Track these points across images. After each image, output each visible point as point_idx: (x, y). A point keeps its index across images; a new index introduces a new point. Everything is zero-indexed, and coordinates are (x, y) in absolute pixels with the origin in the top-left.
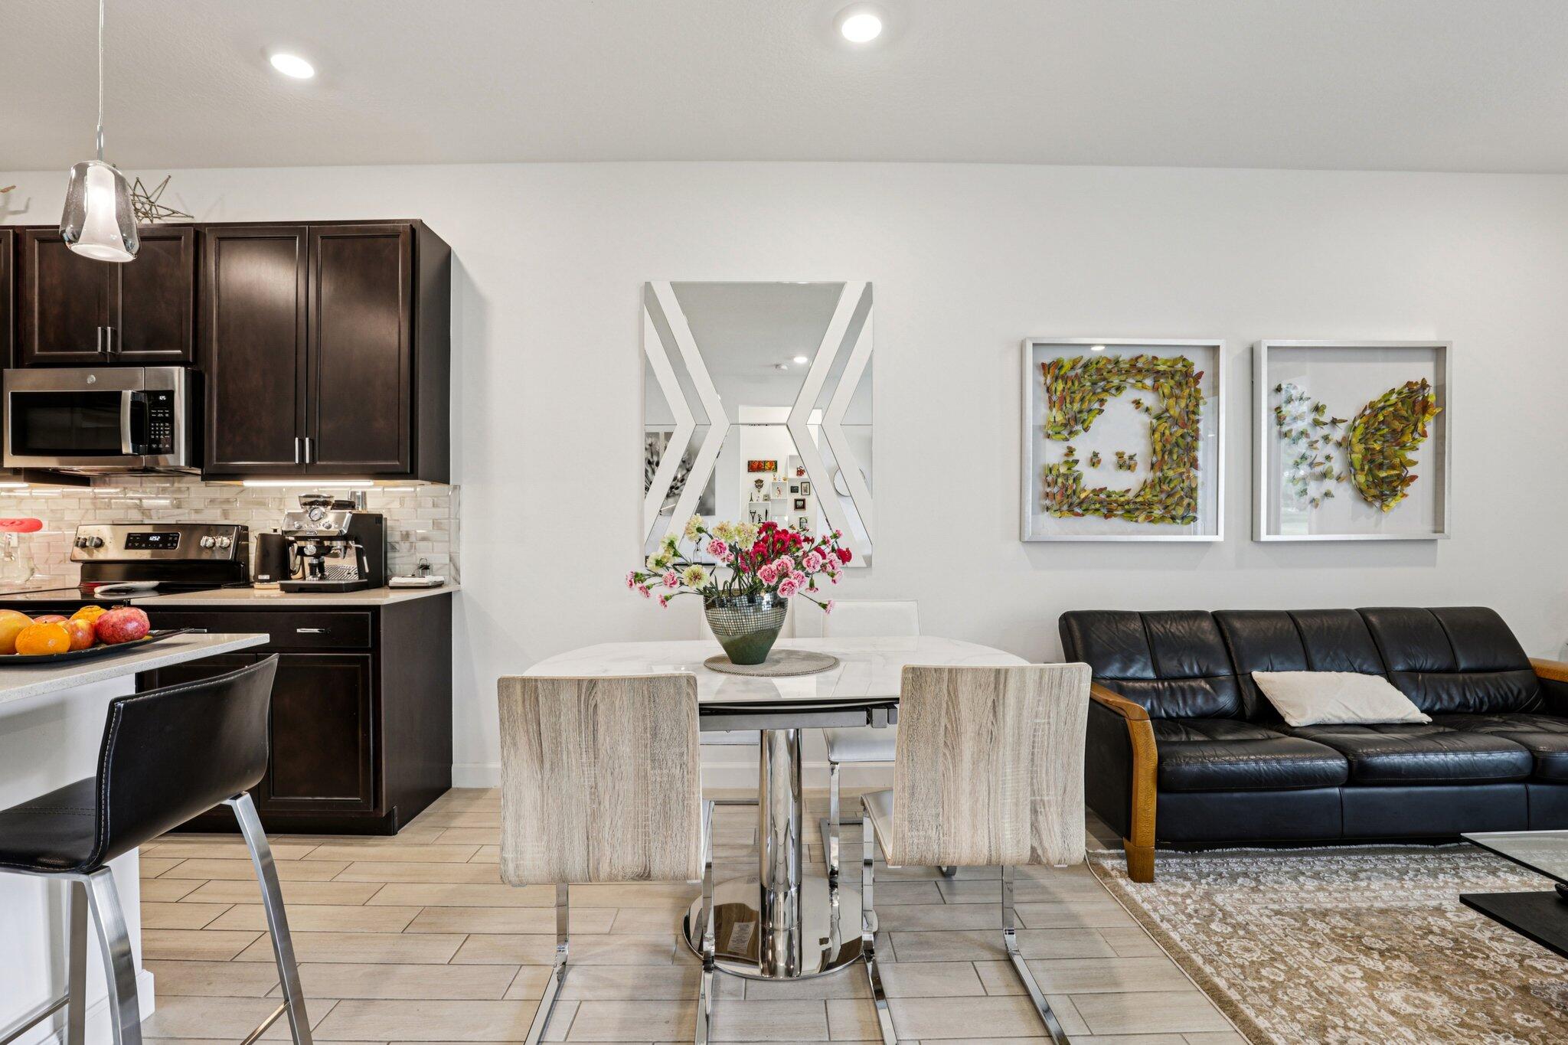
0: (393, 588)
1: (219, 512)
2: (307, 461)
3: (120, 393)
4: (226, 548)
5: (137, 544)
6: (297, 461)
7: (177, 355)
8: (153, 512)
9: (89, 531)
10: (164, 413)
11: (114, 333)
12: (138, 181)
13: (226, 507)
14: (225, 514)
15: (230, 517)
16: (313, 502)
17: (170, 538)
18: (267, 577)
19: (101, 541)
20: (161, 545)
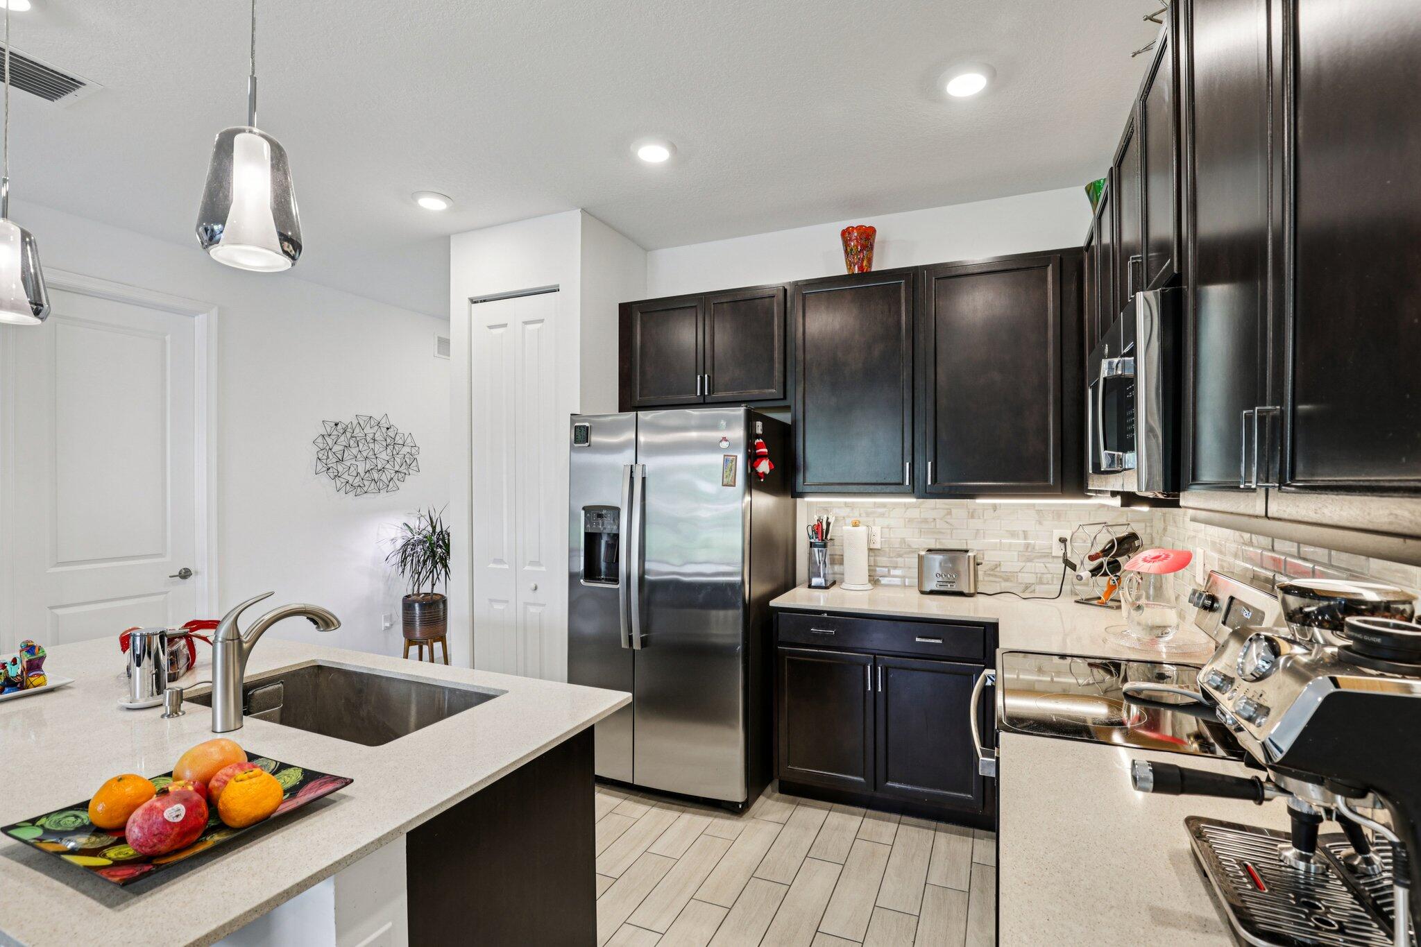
10: (1132, 393)
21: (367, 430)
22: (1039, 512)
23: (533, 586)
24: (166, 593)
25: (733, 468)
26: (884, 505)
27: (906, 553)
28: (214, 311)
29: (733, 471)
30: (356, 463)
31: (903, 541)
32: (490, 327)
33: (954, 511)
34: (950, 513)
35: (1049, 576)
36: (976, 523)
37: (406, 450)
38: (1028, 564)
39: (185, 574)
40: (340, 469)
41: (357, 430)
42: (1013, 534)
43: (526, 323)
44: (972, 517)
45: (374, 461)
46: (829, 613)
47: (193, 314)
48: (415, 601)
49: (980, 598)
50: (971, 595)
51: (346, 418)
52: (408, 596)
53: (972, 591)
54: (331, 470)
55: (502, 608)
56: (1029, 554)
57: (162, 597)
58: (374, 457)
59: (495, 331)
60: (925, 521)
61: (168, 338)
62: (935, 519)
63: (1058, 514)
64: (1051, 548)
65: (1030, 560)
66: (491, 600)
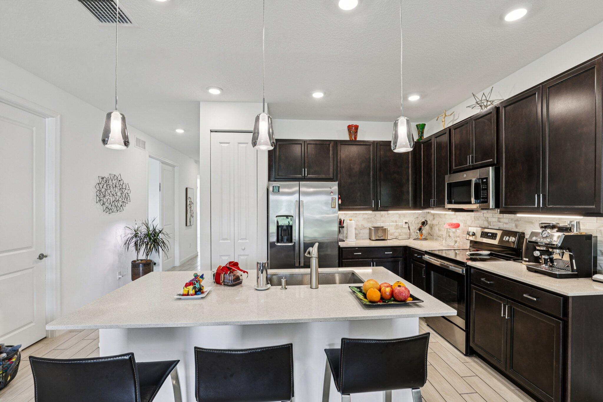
0: (594, 281)
1: (514, 225)
2: (541, 206)
3: (471, 180)
4: (514, 243)
5: (484, 236)
6: (536, 206)
7: (491, 161)
8: (492, 223)
9: (472, 230)
10: (485, 187)
11: (472, 157)
12: (484, 94)
13: (517, 223)
14: (516, 226)
15: (518, 228)
16: (546, 227)
17: (494, 235)
18: (527, 260)
19: (474, 233)
20: (491, 238)
21: (114, 182)
22: (399, 215)
23: (243, 248)
24: (33, 267)
25: (335, 202)
26: (356, 214)
27: (363, 229)
28: (59, 117)
29: (335, 203)
30: (110, 197)
31: (362, 225)
32: (221, 143)
33: (377, 215)
34: (376, 216)
35: (402, 233)
36: (383, 219)
37: (126, 191)
38: (397, 230)
39: (42, 257)
40: (105, 200)
41: (110, 181)
42: (393, 222)
43: (239, 143)
44: (382, 217)
45: (115, 196)
46: (358, 248)
47: (45, 116)
48: (139, 264)
49: (388, 241)
50: (386, 240)
51: (106, 176)
52: (135, 261)
53: (387, 239)
54: (101, 201)
55: (227, 258)
56: (397, 227)
57: (31, 270)
58: (116, 194)
59: (223, 145)
60: (368, 218)
61: (34, 129)
62: (371, 218)
63: (404, 215)
64: (403, 225)
65: (397, 229)
66: (221, 256)
